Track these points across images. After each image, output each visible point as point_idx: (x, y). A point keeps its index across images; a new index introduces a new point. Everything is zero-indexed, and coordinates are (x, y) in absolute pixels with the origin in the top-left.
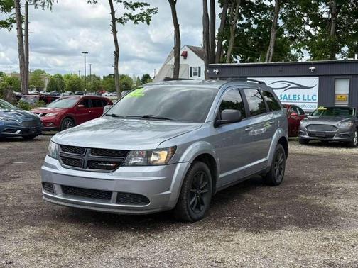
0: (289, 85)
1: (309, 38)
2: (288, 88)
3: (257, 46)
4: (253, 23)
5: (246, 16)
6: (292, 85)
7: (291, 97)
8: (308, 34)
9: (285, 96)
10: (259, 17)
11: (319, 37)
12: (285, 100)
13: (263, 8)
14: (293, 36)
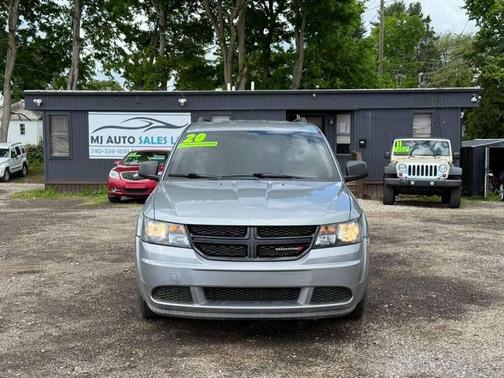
0: (151, 124)
1: (121, 57)
2: (149, 127)
3: (47, 65)
4: (38, 29)
5: (26, 18)
6: (156, 124)
7: (155, 140)
8: (120, 51)
9: (147, 138)
10: (48, 21)
11: (136, 57)
12: (147, 144)
13: (53, 10)
14: (100, 53)
